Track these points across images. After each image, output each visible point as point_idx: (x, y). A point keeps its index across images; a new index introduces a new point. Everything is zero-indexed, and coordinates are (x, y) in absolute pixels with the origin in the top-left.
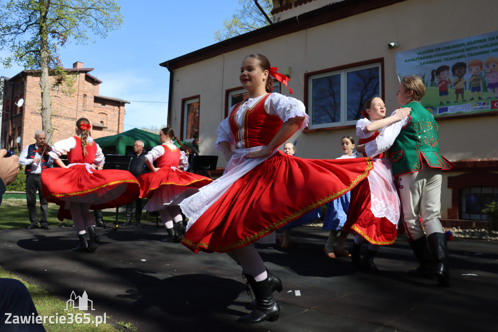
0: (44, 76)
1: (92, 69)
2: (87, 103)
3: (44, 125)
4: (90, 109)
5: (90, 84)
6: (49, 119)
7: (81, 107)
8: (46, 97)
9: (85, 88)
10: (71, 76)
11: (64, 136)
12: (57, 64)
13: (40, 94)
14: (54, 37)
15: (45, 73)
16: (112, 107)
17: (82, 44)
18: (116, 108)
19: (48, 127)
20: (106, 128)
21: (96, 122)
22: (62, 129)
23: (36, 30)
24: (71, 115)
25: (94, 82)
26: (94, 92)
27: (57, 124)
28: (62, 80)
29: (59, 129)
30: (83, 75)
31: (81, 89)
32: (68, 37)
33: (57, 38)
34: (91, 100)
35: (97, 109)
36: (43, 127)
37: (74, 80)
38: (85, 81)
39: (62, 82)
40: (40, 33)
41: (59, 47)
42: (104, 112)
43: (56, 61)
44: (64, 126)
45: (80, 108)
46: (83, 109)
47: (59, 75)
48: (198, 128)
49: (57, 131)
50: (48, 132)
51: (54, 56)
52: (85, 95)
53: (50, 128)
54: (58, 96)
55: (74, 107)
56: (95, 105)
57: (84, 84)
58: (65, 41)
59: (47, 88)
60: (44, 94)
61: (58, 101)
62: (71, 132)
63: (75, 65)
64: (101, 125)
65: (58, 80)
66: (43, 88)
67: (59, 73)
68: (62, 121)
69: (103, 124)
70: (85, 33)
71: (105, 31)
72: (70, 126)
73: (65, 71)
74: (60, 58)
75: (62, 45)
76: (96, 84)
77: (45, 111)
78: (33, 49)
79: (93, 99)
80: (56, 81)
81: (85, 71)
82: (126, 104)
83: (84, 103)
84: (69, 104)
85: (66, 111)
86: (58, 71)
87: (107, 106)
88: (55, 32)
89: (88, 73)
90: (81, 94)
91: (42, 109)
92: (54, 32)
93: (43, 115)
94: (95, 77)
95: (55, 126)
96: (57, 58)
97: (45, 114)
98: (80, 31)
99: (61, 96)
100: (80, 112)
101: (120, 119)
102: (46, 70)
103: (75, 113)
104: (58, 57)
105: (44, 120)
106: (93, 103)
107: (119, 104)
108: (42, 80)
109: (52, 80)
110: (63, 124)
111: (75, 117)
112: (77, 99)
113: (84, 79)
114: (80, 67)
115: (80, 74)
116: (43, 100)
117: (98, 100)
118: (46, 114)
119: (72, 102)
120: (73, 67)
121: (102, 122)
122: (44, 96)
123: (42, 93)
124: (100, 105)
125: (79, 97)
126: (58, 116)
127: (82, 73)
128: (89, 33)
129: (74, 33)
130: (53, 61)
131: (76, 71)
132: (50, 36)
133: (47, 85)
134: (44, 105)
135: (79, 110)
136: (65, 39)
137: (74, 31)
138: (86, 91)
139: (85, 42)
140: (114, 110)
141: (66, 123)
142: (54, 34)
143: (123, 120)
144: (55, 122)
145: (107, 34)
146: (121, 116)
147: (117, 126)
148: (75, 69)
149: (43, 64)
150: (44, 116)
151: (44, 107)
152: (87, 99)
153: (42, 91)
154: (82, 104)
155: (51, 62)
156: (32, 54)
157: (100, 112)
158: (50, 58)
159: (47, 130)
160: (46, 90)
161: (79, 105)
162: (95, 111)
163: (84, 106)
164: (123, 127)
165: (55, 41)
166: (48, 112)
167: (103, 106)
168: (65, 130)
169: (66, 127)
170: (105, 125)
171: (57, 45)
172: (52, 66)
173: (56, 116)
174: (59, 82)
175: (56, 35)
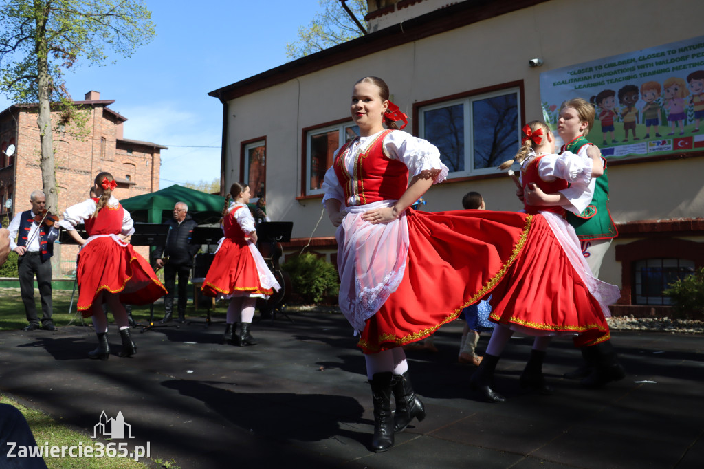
0: (44, 112)
1: (112, 102)
2: (107, 149)
3: (45, 182)
4: (110, 158)
5: (110, 123)
6: (52, 173)
8: (47, 142)
9: (103, 129)
10: (82, 111)
11: (74, 197)
12: (61, 95)
13: (39, 138)
14: (56, 56)
15: (45, 108)
16: (141, 154)
17: (98, 65)
18: (148, 156)
19: (51, 184)
20: (135, 184)
21: (120, 177)
22: (72, 187)
23: (31, 47)
24: (83, 167)
25: (116, 119)
26: (116, 134)
27: (63, 180)
28: (69, 118)
29: (66, 187)
30: (100, 110)
31: (98, 129)
32: (77, 57)
33: (61, 58)
34: (112, 145)
35: (121, 157)
36: (44, 184)
37: (87, 117)
38: (103, 119)
39: (70, 120)
40: (37, 50)
41: (64, 70)
42: (131, 162)
43: (60, 91)
44: (74, 182)
45: (97, 157)
46: (101, 158)
47: (64, 111)
48: (264, 182)
49: (65, 190)
50: (51, 192)
51: (57, 84)
52: (103, 139)
53: (53, 186)
54: (65, 140)
55: (88, 156)
56: (118, 153)
57: (101, 123)
58: (73, 61)
59: (48, 129)
60: (44, 138)
61: (64, 147)
62: (84, 192)
63: (88, 95)
64: (126, 180)
65: (63, 118)
66: (43, 128)
67: (65, 107)
68: (72, 175)
69: (130, 179)
70: (101, 51)
71: (130, 47)
72: (83, 182)
73: (73, 105)
74: (66, 86)
75: (68, 67)
76: (118, 122)
77: (47, 161)
78: (27, 73)
79: (114, 144)
80: (61, 119)
81: (103, 105)
82: (161, 150)
83: (102, 150)
84: (81, 151)
85: (77, 161)
86: (64, 105)
87: (135, 153)
88: (59, 50)
89: (107, 107)
90: (98, 137)
91: (42, 159)
92: (57, 49)
93: (43, 168)
94: (117, 112)
95: (61, 183)
96: (62, 87)
97: (46, 166)
98: (94, 48)
99: (68, 141)
100: (96, 162)
101: (154, 172)
102: (46, 104)
103: (90, 164)
104: (63, 84)
105: (45, 174)
106: (115, 149)
107: (152, 150)
108: (41, 117)
109: (56, 117)
110: (73, 180)
111: (90, 170)
112: (91, 144)
113: (102, 115)
114: (95, 98)
115: (96, 108)
116: (43, 146)
117: (122, 145)
118: (48, 167)
119: (85, 149)
120: (86, 99)
121: (128, 176)
122: (44, 141)
123: (41, 137)
124: (124, 152)
125: (95, 141)
126: (65, 169)
127: (99, 107)
128: (108, 51)
129: (86, 50)
130: (56, 90)
131: (90, 105)
132: (50, 56)
133: (48, 124)
134: (44, 153)
135: (96, 159)
136: (73, 57)
137: (86, 48)
138: (104, 132)
139: (102, 63)
140: (145, 158)
141: (77, 179)
142: (57, 53)
143: (159, 173)
144: (61, 178)
145: (133, 51)
146: (155, 167)
147: (150, 182)
148: (88, 102)
149: (43, 96)
150: (45, 169)
151: (45, 156)
152: (107, 144)
153: (41, 133)
154: (99, 151)
155: (54, 92)
156: (26, 81)
157: (125, 162)
158: (51, 88)
159: (49, 189)
160: (48, 133)
161: (94, 153)
162: (118, 160)
163: (101, 154)
164: (158, 183)
165: (60, 61)
166: (51, 163)
167: (129, 154)
168: (75, 188)
169: (76, 183)
170: (132, 181)
171: (61, 68)
172: (56, 98)
173: (62, 169)
174: (65, 120)
175: (61, 53)
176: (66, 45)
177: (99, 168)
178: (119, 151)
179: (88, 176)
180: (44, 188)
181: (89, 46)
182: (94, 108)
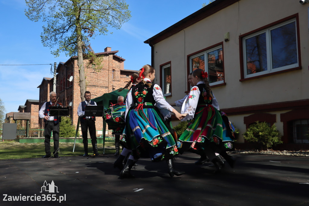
0: (80, 59)
2: (116, 75)
3: (82, 92)
4: (118, 80)
5: (117, 62)
6: (85, 88)
7: (111, 79)
8: (82, 73)
9: (114, 65)
12: (89, 50)
13: (78, 72)
14: (85, 32)
15: (80, 57)
17: (103, 34)
22: (99, 94)
23: (73, 29)
24: (104, 85)
25: (120, 60)
26: (120, 67)
27: (95, 91)
28: (92, 61)
29: (97, 95)
30: (111, 56)
31: (111, 66)
32: (94, 31)
33: (87, 32)
34: (118, 73)
35: (123, 79)
37: (101, 60)
38: (113, 60)
39: (93, 62)
40: (76, 30)
41: (89, 38)
43: (88, 48)
46: (113, 80)
47: (90, 58)
51: (87, 45)
52: (114, 70)
54: (95, 72)
55: (107, 79)
56: (122, 77)
57: (112, 62)
58: (92, 34)
60: (80, 71)
61: (95, 75)
63: (106, 49)
65: (90, 61)
66: (80, 67)
67: (91, 56)
68: (99, 89)
70: (106, 27)
71: (119, 24)
72: (104, 92)
74: (91, 46)
75: (90, 37)
76: (121, 61)
77: (82, 82)
78: (72, 41)
81: (113, 53)
83: (114, 76)
84: (103, 77)
85: (101, 82)
88: (86, 28)
89: (115, 54)
90: (111, 69)
91: (80, 82)
93: (80, 85)
94: (120, 57)
96: (89, 46)
98: (103, 26)
99: (97, 72)
100: (111, 81)
102: (81, 55)
103: (108, 83)
104: (89, 45)
105: (82, 89)
106: (120, 75)
108: (79, 61)
109: (88, 61)
110: (100, 91)
111: (108, 86)
112: (108, 73)
113: (112, 58)
114: (109, 50)
115: (109, 55)
116: (80, 75)
117: (123, 72)
118: (83, 85)
119: (105, 76)
120: (105, 51)
122: (80, 73)
123: (79, 71)
124: (125, 76)
125: (109, 71)
126: (96, 86)
127: (111, 54)
130: (86, 48)
131: (107, 54)
132: (83, 32)
133: (82, 64)
134: (81, 78)
136: (92, 32)
138: (114, 67)
141: (102, 91)
142: (85, 30)
144: (94, 90)
145: (120, 26)
148: (106, 53)
149: (79, 51)
151: (81, 80)
152: (116, 73)
153: (79, 69)
154: (112, 77)
155: (85, 49)
156: (74, 45)
157: (125, 81)
158: (84, 47)
160: (82, 68)
161: (109, 77)
163: (114, 78)
165: (86, 34)
166: (84, 83)
167: (127, 77)
168: (101, 95)
169: (101, 93)
171: (88, 37)
172: (86, 52)
173: (94, 86)
174: (91, 62)
175: (87, 30)
176: (90, 26)
177: (112, 84)
178: (122, 76)
179: (107, 89)
180: (81, 95)
181: (100, 26)
182: (108, 56)
